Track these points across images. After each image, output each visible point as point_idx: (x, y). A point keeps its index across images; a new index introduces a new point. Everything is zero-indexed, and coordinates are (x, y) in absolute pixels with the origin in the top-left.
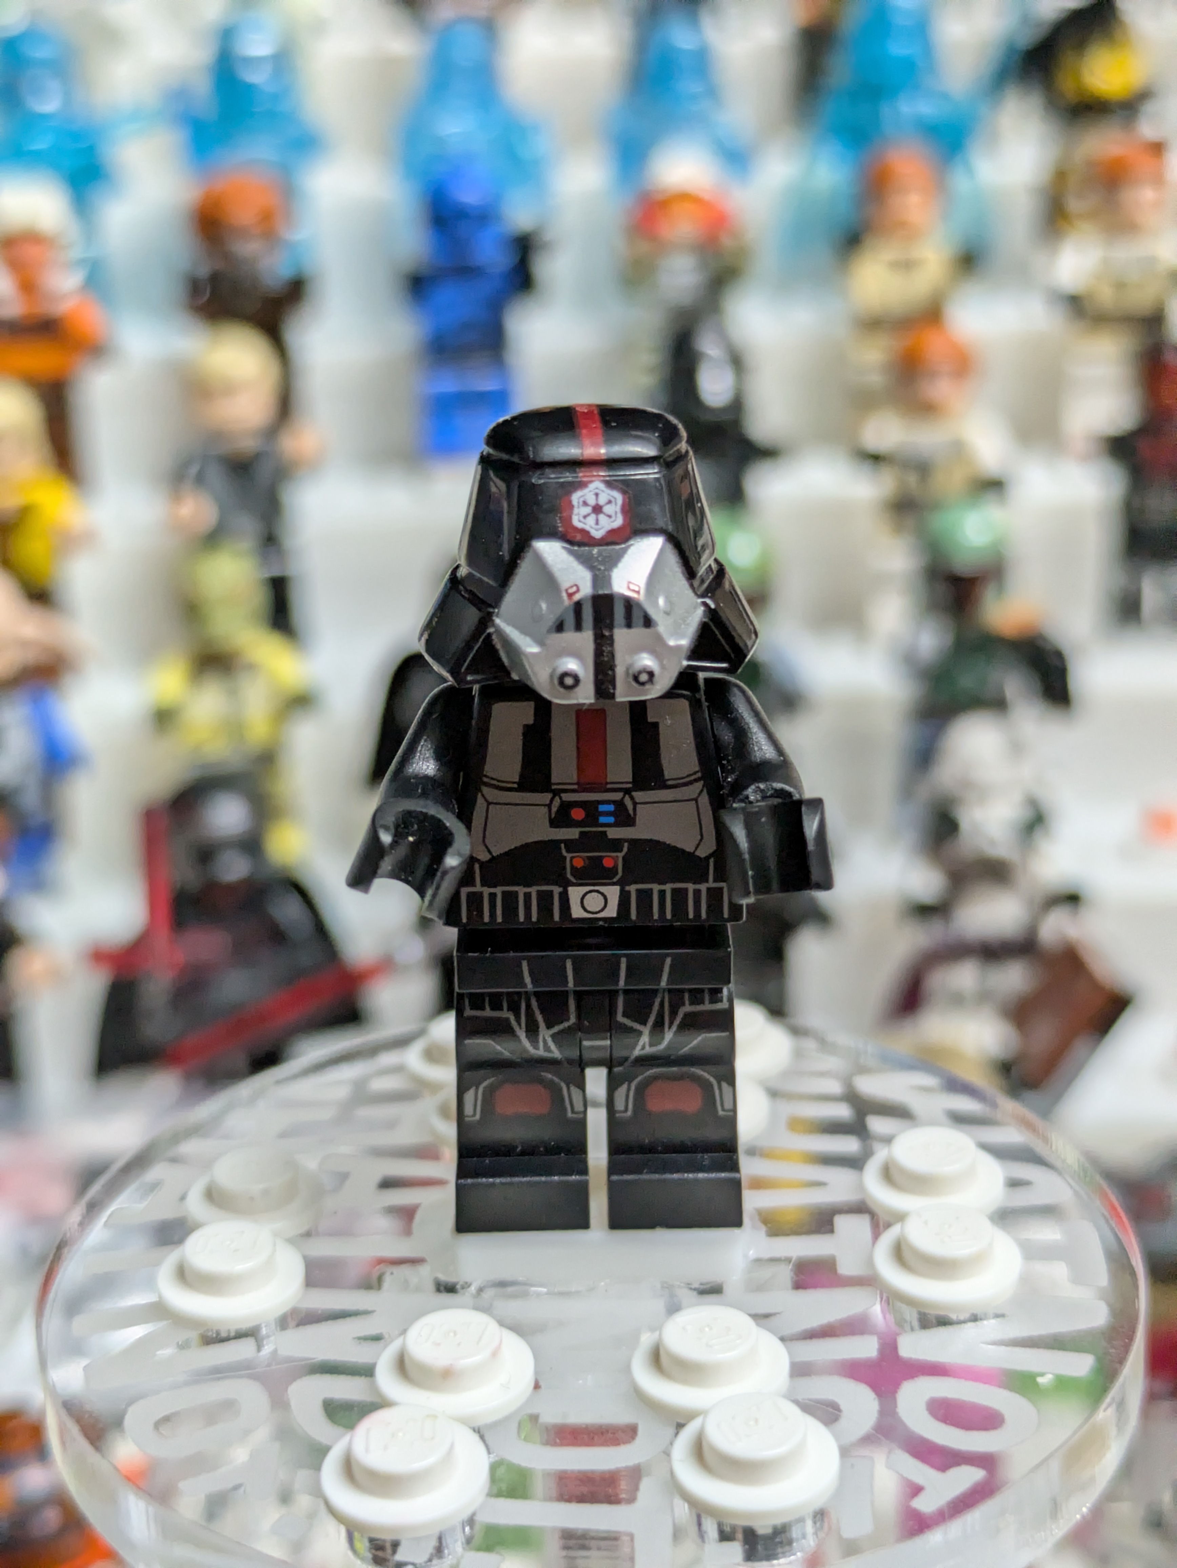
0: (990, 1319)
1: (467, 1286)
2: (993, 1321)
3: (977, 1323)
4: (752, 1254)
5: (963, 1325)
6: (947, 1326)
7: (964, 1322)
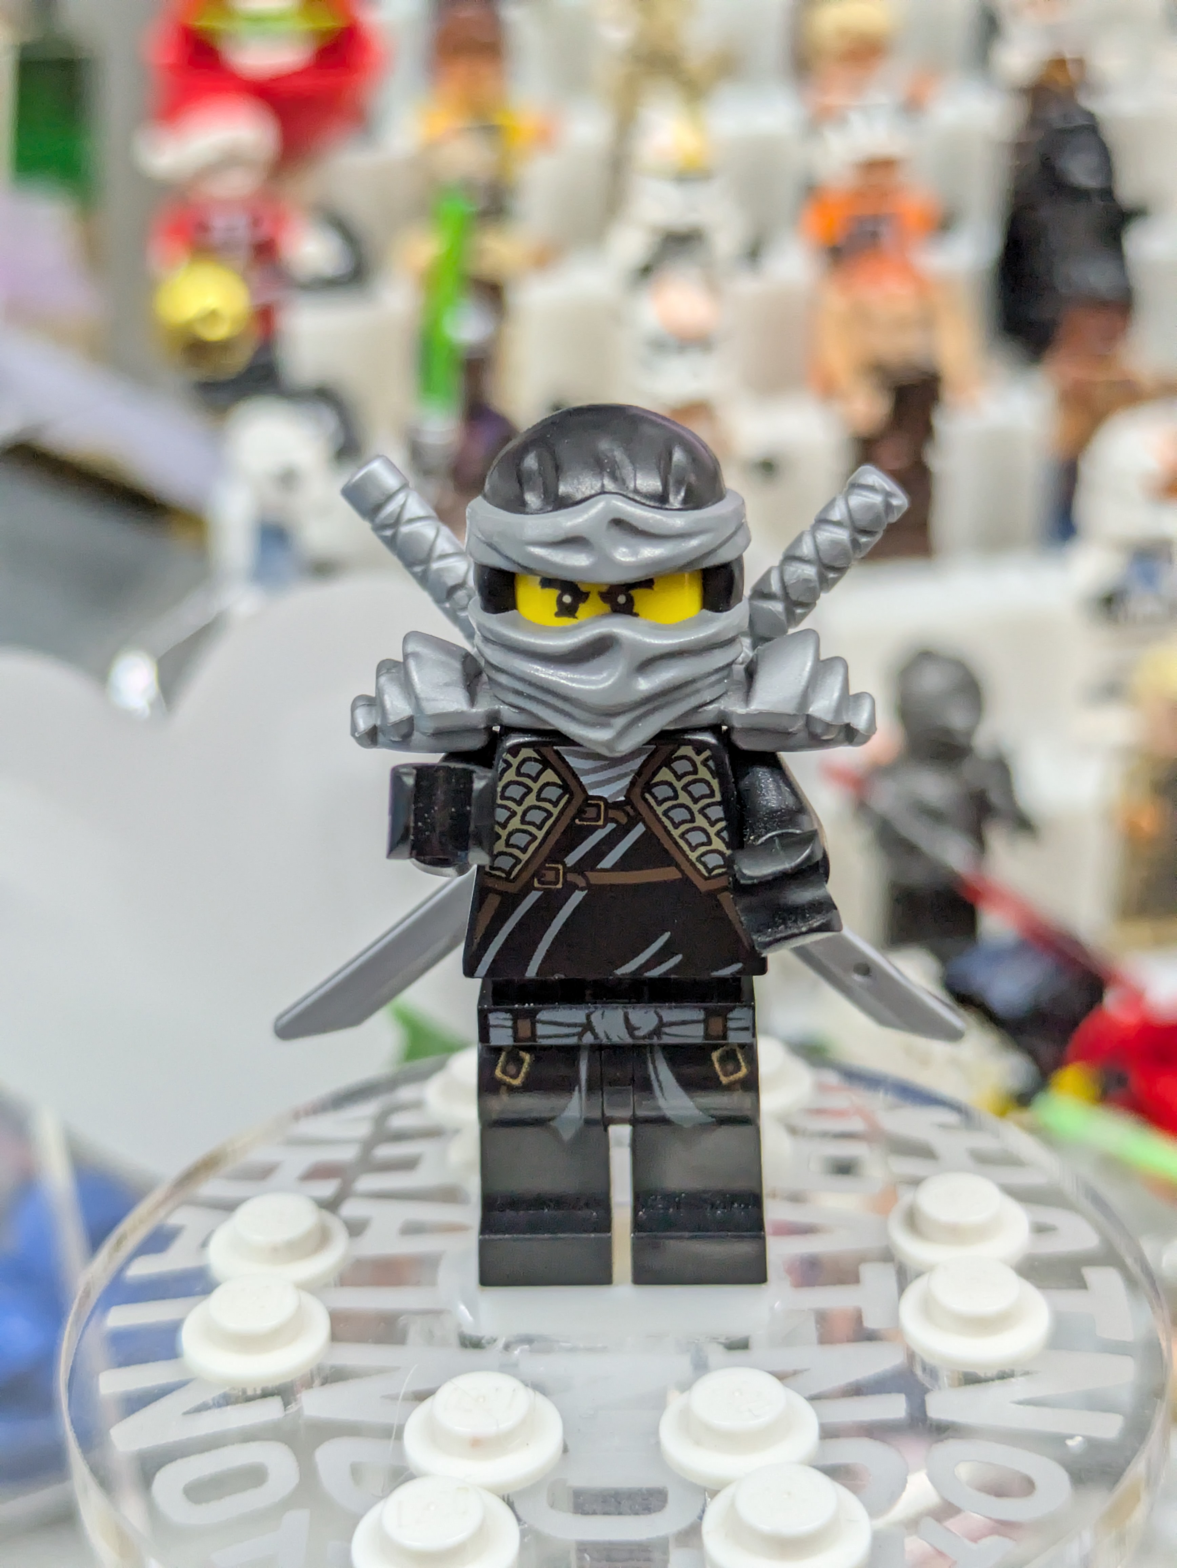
0: (1017, 1375)
1: (492, 1341)
2: (1021, 1379)
3: (1005, 1381)
4: (779, 1308)
5: (991, 1383)
6: (976, 1384)
7: (992, 1380)
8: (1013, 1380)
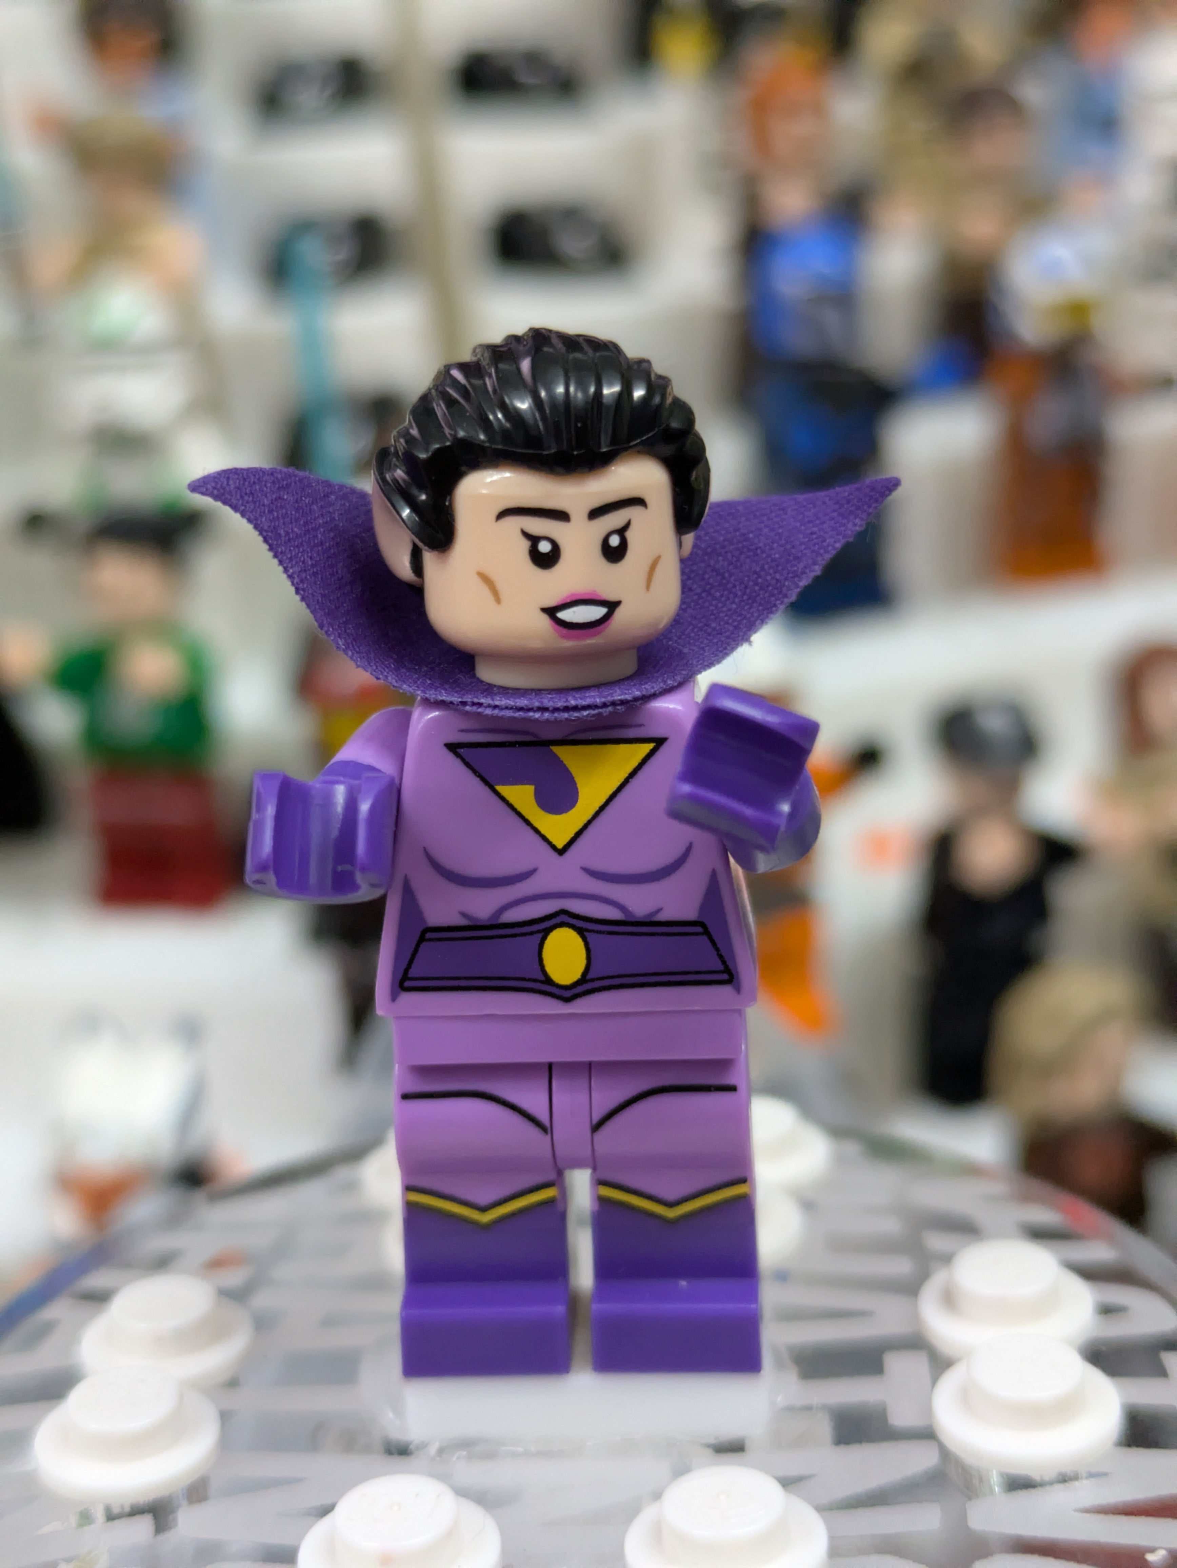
0: (1082, 1478)
1: (423, 1446)
2: (1085, 1482)
3: (1067, 1484)
4: (781, 1400)
5: (1048, 1488)
6: (1029, 1489)
7: (1051, 1483)
8: (1077, 1483)
